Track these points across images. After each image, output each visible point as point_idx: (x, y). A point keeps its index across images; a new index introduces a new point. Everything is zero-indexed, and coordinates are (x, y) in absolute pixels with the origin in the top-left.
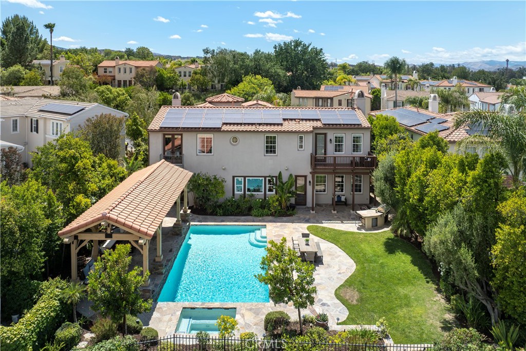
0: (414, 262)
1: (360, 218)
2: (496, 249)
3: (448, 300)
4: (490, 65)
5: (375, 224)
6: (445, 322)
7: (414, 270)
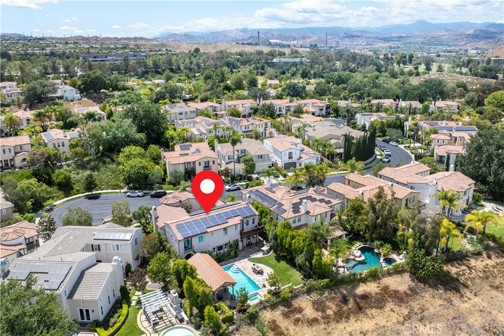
0: (287, 263)
1: (263, 251)
2: (314, 261)
3: (300, 272)
4: (244, 33)
5: (268, 251)
6: (302, 278)
7: (288, 266)
